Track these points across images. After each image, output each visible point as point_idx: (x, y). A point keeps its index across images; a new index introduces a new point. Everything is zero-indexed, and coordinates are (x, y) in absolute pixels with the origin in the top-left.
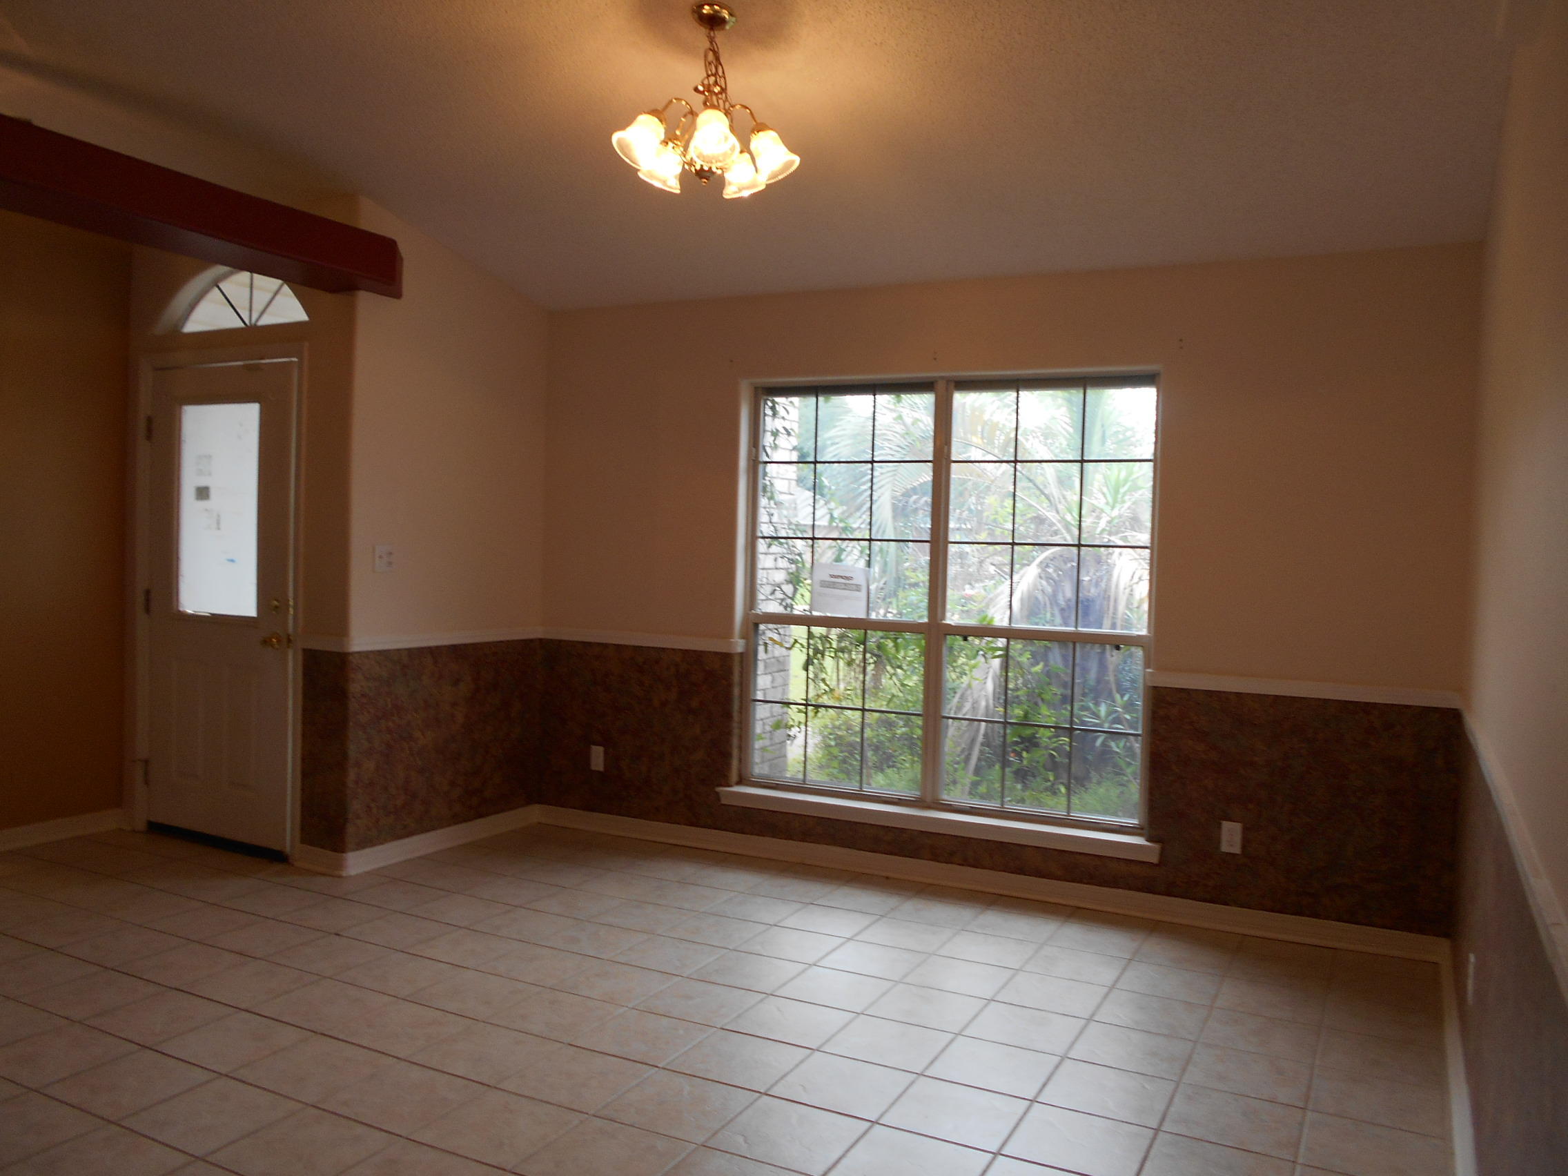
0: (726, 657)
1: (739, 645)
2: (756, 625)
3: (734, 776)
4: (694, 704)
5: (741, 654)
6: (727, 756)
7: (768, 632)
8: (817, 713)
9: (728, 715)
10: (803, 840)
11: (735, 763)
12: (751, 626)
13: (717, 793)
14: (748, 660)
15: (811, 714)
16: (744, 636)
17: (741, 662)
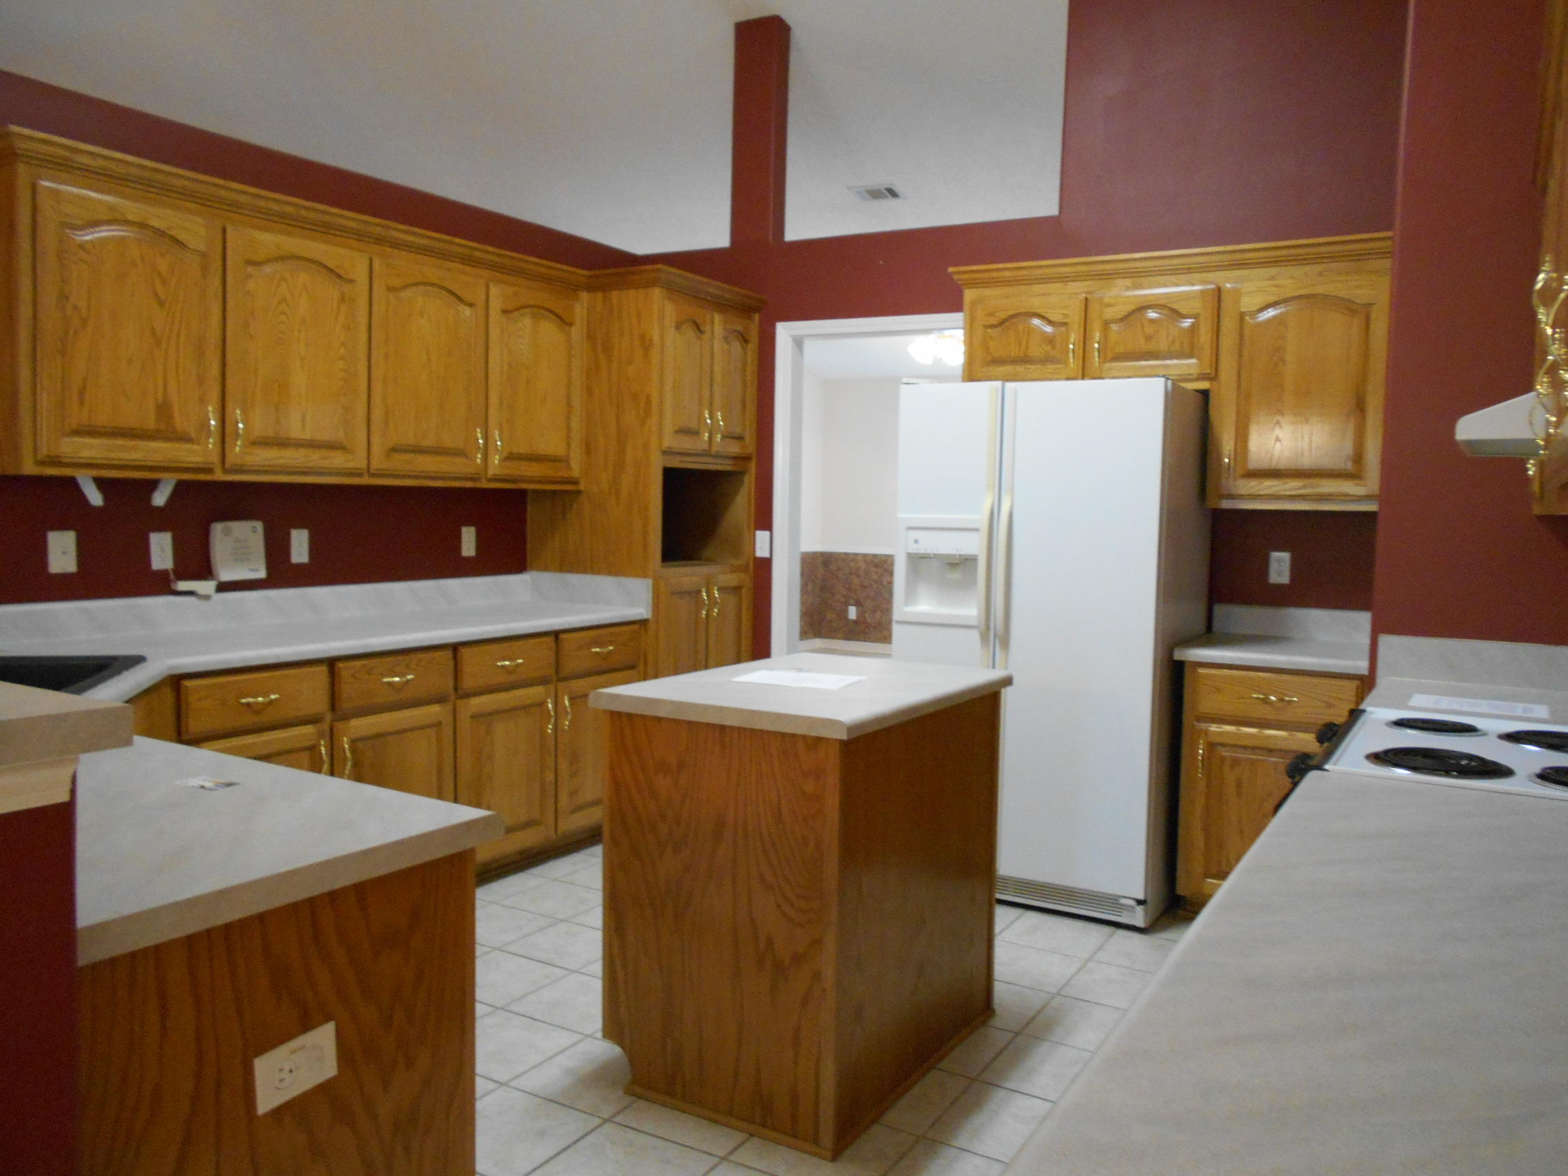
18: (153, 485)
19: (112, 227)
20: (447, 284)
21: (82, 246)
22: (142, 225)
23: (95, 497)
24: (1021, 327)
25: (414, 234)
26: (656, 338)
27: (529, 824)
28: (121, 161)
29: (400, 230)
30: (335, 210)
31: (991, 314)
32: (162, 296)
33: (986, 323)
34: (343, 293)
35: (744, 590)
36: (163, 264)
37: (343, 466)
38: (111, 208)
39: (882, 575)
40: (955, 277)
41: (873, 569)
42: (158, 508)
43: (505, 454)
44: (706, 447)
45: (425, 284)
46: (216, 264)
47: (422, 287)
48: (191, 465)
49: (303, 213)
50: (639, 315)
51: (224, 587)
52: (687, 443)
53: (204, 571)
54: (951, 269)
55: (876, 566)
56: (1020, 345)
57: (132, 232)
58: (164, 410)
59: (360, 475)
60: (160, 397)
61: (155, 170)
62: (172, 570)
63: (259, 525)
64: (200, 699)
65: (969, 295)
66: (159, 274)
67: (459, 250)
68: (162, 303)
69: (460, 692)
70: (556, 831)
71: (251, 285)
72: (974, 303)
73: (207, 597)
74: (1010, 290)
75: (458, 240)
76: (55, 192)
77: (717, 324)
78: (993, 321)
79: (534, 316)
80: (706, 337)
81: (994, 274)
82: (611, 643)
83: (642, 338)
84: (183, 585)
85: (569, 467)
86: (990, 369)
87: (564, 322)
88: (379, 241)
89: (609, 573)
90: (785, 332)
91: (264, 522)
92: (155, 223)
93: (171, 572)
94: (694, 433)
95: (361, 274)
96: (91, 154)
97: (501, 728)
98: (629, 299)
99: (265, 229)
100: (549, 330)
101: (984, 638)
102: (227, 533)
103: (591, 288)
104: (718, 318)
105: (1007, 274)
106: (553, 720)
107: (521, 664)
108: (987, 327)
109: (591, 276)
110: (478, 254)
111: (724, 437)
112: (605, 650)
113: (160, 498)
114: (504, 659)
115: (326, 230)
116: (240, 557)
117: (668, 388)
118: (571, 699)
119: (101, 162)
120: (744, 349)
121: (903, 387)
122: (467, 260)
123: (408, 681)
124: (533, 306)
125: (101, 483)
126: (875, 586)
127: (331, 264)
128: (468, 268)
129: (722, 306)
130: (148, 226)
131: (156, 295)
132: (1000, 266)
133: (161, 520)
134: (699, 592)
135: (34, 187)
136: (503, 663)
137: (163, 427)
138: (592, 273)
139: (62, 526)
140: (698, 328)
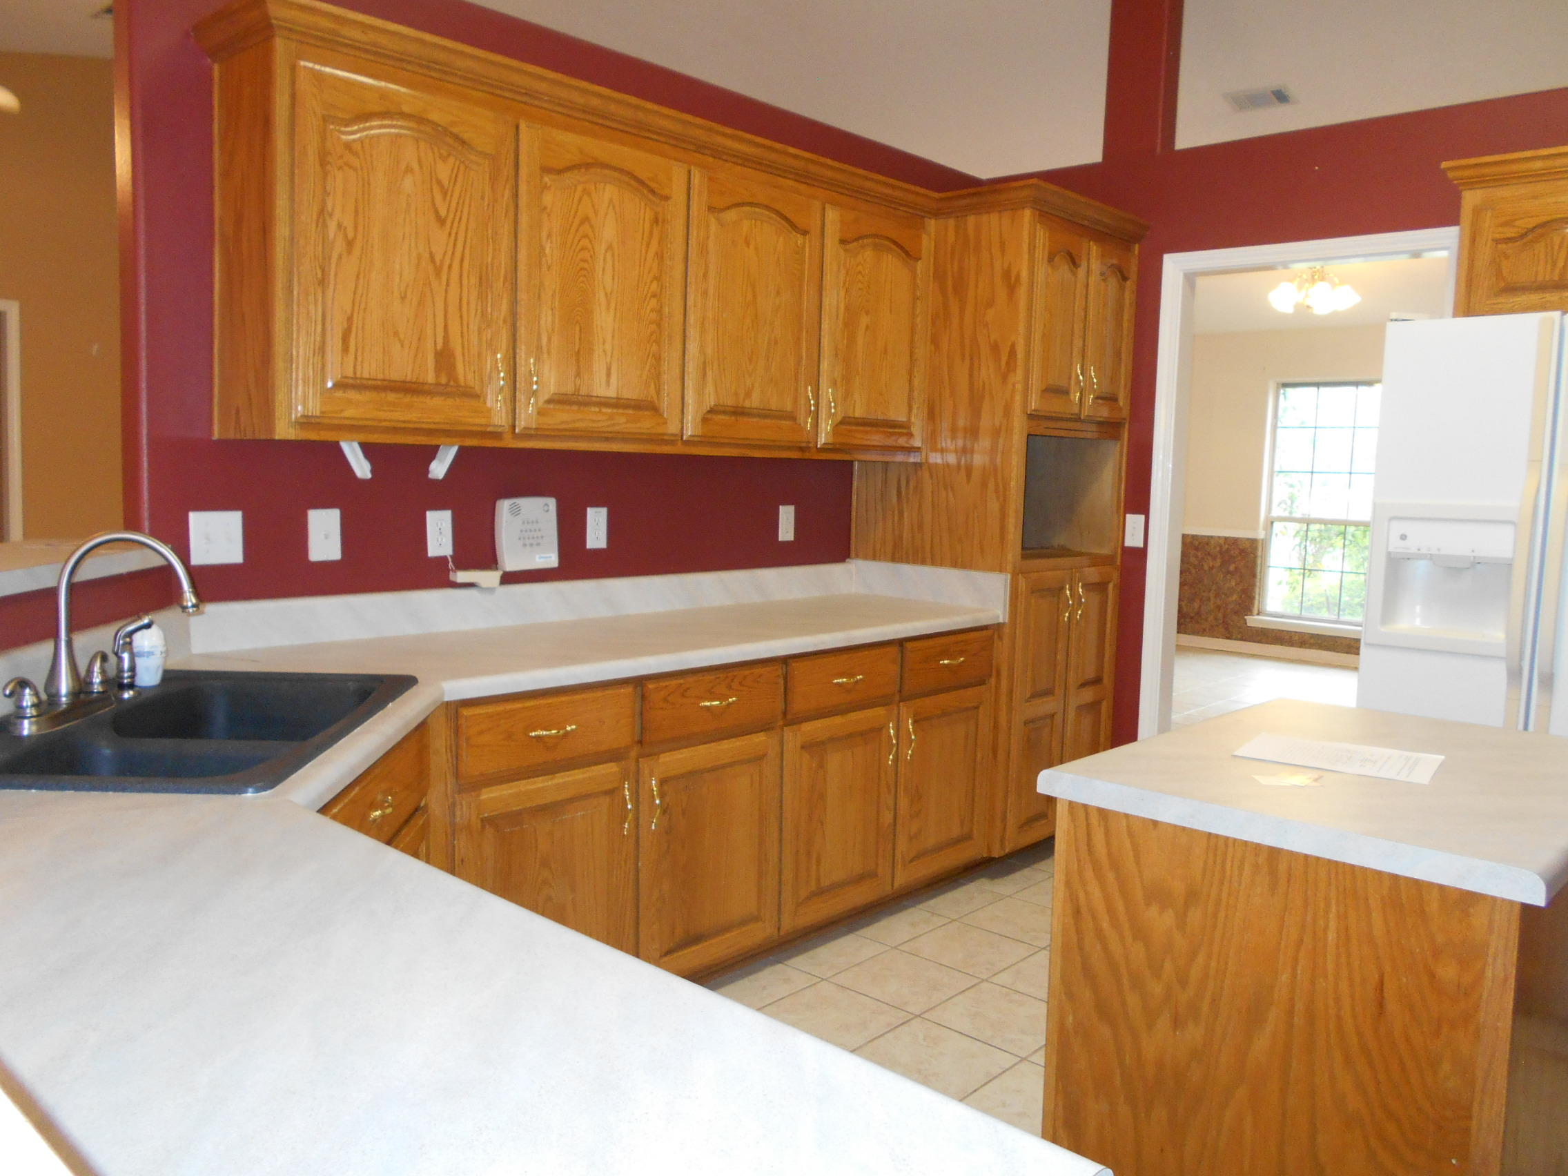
0: (1253, 542)
1: (1261, 535)
2: (1272, 523)
3: (1255, 611)
4: (1232, 568)
5: (1263, 540)
6: (1252, 599)
7: (1277, 526)
8: (1311, 574)
9: (1254, 575)
10: (1300, 647)
11: (1256, 602)
12: (1269, 523)
13: (1245, 620)
14: (1266, 542)
15: (1307, 575)
16: (1265, 529)
17: (1262, 544)
18: (431, 453)
19: (386, 122)
20: (778, 207)
21: (348, 146)
22: (420, 120)
23: (361, 468)
24: (1557, 240)
25: (741, 140)
26: (1024, 274)
27: (861, 878)
28: (394, 34)
29: (725, 135)
30: (650, 106)
31: (1506, 224)
32: (443, 213)
33: (1497, 236)
34: (656, 214)
35: (1111, 586)
36: (444, 171)
37: (654, 431)
38: (383, 95)
39: (1203, 558)
40: (1450, 175)
41: (1192, 552)
42: (435, 482)
43: (839, 418)
44: (1076, 410)
45: (751, 204)
46: (508, 170)
47: (747, 209)
48: (475, 428)
49: (612, 107)
50: (1002, 245)
51: (510, 578)
52: (1056, 406)
53: (488, 560)
54: (1444, 165)
55: (1197, 549)
56: (1554, 264)
57: (409, 129)
58: (444, 358)
59: (672, 442)
60: (440, 346)
61: (436, 45)
62: (451, 556)
63: (551, 503)
64: (481, 733)
65: (1470, 199)
66: (439, 182)
67: (791, 161)
68: (441, 221)
69: (789, 717)
70: (892, 886)
71: (548, 198)
72: (1477, 212)
73: (490, 590)
74: (1540, 187)
75: (792, 150)
76: (319, 77)
77: (1094, 258)
78: (1510, 232)
79: (876, 247)
80: (1082, 272)
81: (1515, 167)
82: (961, 653)
83: (1007, 274)
84: (462, 576)
85: (910, 435)
86: (1501, 300)
87: (909, 255)
88: (701, 148)
89: (954, 564)
90: (1174, 266)
91: (556, 499)
92: (435, 116)
93: (450, 560)
94: (1063, 392)
95: (677, 192)
96: (362, 25)
97: (835, 761)
98: (992, 224)
99: (568, 128)
100: (891, 265)
101: (1514, 675)
102: (515, 512)
103: (936, 214)
104: (1094, 249)
105: (1538, 165)
106: (895, 749)
107: (861, 680)
108: (1497, 241)
109: (941, 199)
110: (813, 169)
111: (1097, 398)
112: (954, 662)
113: (439, 469)
114: (841, 676)
115: (638, 134)
116: (530, 542)
117: (1037, 336)
118: (915, 722)
119: (372, 36)
120: (1122, 289)
121: (1390, 325)
122: (803, 177)
123: (729, 704)
124: (876, 236)
125: (368, 450)
126: (1193, 571)
127: (643, 175)
128: (802, 187)
129: (1101, 235)
130: (428, 120)
131: (437, 212)
132: (1528, 154)
133: (439, 496)
134: (1062, 588)
135: (293, 68)
136: (840, 680)
137: (443, 380)
138: (942, 195)
139: (324, 503)
140: (1074, 262)
